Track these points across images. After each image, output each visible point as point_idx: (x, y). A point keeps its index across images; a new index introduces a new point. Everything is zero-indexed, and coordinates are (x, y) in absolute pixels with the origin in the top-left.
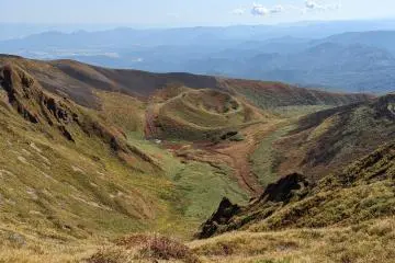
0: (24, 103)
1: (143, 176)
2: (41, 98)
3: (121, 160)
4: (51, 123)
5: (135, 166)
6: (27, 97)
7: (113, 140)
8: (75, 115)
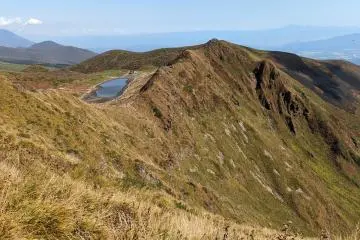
0: (266, 92)
1: (355, 189)
2: (281, 90)
3: (338, 165)
4: (281, 112)
5: (351, 177)
6: (270, 87)
7: (336, 142)
8: (306, 111)
